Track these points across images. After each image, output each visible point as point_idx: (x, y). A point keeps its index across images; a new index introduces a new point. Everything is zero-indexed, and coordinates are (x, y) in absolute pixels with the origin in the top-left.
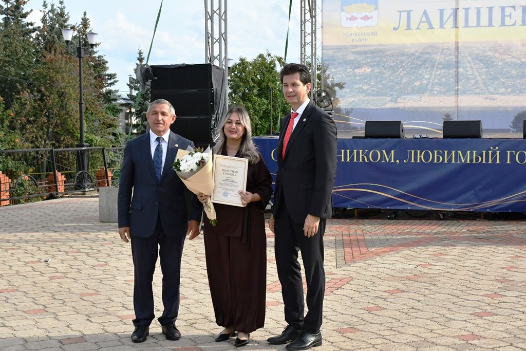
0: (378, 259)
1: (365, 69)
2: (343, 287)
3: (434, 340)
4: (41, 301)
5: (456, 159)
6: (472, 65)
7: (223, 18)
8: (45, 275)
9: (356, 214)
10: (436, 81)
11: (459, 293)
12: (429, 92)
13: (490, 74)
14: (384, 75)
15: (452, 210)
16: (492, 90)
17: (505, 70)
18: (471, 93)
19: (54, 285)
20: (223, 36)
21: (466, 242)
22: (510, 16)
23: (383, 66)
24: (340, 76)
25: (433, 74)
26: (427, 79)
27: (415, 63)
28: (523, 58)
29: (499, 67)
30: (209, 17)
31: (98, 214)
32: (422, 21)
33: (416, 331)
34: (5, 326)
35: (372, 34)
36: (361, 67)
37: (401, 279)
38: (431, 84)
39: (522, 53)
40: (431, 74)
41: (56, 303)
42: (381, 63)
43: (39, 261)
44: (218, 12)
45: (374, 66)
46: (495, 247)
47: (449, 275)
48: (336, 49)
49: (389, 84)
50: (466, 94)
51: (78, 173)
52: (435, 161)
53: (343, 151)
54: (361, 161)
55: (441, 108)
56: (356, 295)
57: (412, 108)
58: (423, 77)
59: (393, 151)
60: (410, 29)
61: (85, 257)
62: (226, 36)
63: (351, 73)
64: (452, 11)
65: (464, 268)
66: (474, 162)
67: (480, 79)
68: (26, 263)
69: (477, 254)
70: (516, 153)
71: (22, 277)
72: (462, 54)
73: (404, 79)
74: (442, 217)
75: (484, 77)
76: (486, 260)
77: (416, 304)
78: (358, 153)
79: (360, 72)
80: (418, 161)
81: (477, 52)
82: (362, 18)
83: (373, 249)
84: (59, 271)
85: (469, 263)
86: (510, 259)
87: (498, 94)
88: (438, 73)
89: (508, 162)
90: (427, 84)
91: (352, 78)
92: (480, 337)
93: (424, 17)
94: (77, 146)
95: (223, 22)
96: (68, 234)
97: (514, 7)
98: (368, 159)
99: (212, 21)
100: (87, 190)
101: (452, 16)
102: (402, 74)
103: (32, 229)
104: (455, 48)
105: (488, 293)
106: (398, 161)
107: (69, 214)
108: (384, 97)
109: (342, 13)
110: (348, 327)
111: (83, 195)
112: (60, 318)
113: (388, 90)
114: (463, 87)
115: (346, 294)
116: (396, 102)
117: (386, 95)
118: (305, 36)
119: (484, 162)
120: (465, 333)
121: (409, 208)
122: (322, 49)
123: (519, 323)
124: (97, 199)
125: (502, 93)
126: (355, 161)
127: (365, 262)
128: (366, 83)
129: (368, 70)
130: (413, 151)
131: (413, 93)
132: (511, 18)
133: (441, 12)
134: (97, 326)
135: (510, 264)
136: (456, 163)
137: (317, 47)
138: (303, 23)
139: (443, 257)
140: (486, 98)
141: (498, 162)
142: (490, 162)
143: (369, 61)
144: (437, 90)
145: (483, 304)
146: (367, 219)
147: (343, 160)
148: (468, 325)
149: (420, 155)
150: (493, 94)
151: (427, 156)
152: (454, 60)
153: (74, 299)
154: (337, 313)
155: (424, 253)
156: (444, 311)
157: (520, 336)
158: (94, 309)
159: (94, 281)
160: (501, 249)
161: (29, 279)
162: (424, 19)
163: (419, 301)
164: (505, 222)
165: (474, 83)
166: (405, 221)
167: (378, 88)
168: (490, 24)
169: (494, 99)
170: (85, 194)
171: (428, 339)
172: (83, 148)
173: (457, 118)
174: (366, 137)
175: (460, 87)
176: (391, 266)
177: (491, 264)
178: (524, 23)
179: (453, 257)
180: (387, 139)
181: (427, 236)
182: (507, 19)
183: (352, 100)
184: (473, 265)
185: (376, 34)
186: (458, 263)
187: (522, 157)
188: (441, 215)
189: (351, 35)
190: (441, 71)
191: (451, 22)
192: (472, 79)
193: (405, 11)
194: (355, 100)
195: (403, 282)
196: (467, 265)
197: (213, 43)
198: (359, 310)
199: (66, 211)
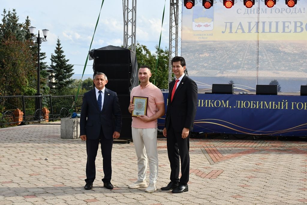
0: (231, 160)
1: (205, 54)
2: (221, 175)
4: (58, 180)
5: (263, 107)
6: (266, 53)
7: (134, 24)
8: (50, 167)
9: (206, 136)
10: (246, 62)
11: (285, 179)
12: (241, 68)
13: (277, 59)
14: (216, 58)
15: (261, 134)
16: (277, 68)
17: (285, 57)
18: (266, 70)
19: (58, 172)
20: (134, 34)
21: (273, 152)
22: (288, 27)
23: (216, 53)
24: (191, 58)
25: (244, 58)
27: (234, 52)
28: (295, 50)
29: (281, 55)
30: (126, 23)
33: (274, 197)
35: (210, 35)
36: (203, 53)
37: (250, 171)
38: (243, 64)
39: (294, 48)
40: (243, 58)
42: (215, 51)
43: (41, 159)
44: (131, 21)
45: (211, 53)
46: (291, 155)
47: (275, 169)
48: (190, 43)
49: (219, 63)
50: (263, 70)
51: (37, 111)
52: (252, 107)
53: (199, 100)
54: (209, 106)
55: (248, 77)
56: (230, 179)
57: (232, 77)
58: (239, 60)
59: (228, 101)
60: (232, 33)
61: (66, 158)
62: (135, 34)
63: (197, 57)
64: (255, 23)
66: (274, 108)
67: (270, 62)
68: (34, 160)
69: (284, 159)
70: (297, 104)
71: (37, 168)
72: (261, 48)
73: (228, 61)
74: (255, 139)
75: (273, 61)
76: (290, 161)
77: (265, 184)
78: (208, 102)
79: (203, 56)
80: (242, 107)
81: (269, 46)
82: (204, 26)
83: (225, 155)
84: (56, 164)
85: (282, 163)
86: (303, 161)
87: (280, 70)
88: (247, 57)
89: (293, 108)
90: (241, 64)
91: (198, 59)
94: (36, 95)
95: (134, 27)
97: (290, 22)
98: (214, 105)
99: (127, 26)
100: (41, 120)
101: (255, 26)
102: (226, 58)
103: (24, 141)
104: (257, 44)
105: (301, 178)
106: (230, 107)
108: (216, 71)
109: (193, 22)
110: (236, 195)
111: (39, 123)
113: (219, 67)
114: (261, 66)
117: (217, 69)
118: (172, 35)
119: (279, 108)
120: (301, 199)
121: (236, 133)
122: (181, 43)
125: (283, 70)
126: (206, 106)
127: (225, 162)
128: (206, 62)
129: (207, 55)
130: (239, 102)
131: (232, 69)
132: (288, 28)
133: (250, 23)
135: (305, 164)
136: (263, 109)
137: (178, 42)
138: (171, 27)
139: (266, 160)
140: (274, 73)
141: (287, 108)
142: (282, 108)
143: (208, 50)
144: (246, 68)
145: (302, 184)
146: (213, 139)
147: (199, 106)
148: (299, 194)
149: (243, 103)
150: (278, 70)
151: (247, 104)
152: (256, 51)
153: (76, 179)
154: (226, 188)
155: (256, 157)
156: (283, 188)
160: (295, 156)
161: (42, 169)
162: (239, 27)
163: (266, 182)
164: (291, 142)
165: (267, 64)
166: (235, 141)
167: (212, 66)
168: (277, 31)
169: (278, 73)
171: (282, 201)
172: (40, 96)
173: (257, 83)
174: (213, 93)
175: (259, 66)
176: (240, 164)
177: (294, 164)
178: (295, 31)
179: (272, 160)
180: (225, 95)
181: (251, 148)
182: (286, 29)
183: (197, 72)
184: (285, 164)
185: (212, 35)
186: (276, 163)
187: (300, 106)
188: (254, 137)
189: (198, 35)
190: (249, 57)
191: (255, 29)
192: (266, 61)
193: (228, 22)
194: (199, 72)
195: (252, 172)
196: (281, 164)
197: (127, 38)
198: (237, 187)
199: (37, 132)
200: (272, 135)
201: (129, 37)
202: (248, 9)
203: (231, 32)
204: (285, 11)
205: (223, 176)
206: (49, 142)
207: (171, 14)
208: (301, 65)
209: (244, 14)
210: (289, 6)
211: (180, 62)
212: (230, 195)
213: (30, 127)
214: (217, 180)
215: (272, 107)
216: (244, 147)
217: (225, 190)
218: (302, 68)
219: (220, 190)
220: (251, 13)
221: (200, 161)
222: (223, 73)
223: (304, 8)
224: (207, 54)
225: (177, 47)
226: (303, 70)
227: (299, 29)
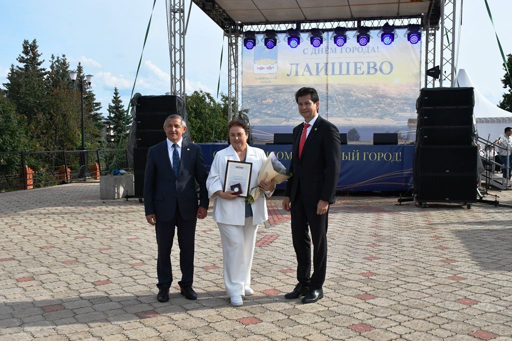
1: (269, 100)
2: (275, 241)
3: (347, 277)
4: (73, 254)
6: (337, 98)
7: (183, 66)
8: (71, 236)
11: (350, 244)
13: (348, 105)
14: (281, 104)
16: (349, 114)
17: (357, 102)
18: (336, 117)
19: (78, 243)
20: (183, 78)
22: (360, 68)
23: (281, 99)
24: (253, 105)
28: (368, 94)
29: (353, 100)
30: (173, 65)
31: (99, 194)
32: (305, 70)
34: (51, 273)
35: (274, 78)
36: (267, 99)
39: (368, 92)
41: (84, 255)
42: (279, 97)
43: (65, 226)
44: (179, 62)
45: (275, 98)
47: (340, 232)
48: (251, 88)
49: (284, 110)
50: (333, 117)
51: (81, 167)
56: (285, 246)
60: (298, 76)
61: (96, 223)
63: (260, 103)
64: (324, 64)
65: (348, 228)
67: (341, 108)
68: (56, 228)
69: (353, 218)
70: (369, 154)
71: (56, 238)
72: (330, 92)
75: (344, 106)
76: (359, 222)
79: (266, 103)
81: (339, 90)
82: (267, 68)
83: (286, 216)
84: (80, 233)
85: (349, 224)
86: (374, 221)
87: (353, 117)
89: (364, 160)
91: (261, 106)
92: (375, 274)
94: (80, 149)
95: (182, 69)
97: (363, 63)
99: (175, 68)
100: (87, 178)
101: (324, 68)
103: (55, 204)
104: (326, 88)
105: (369, 244)
107: (78, 194)
109: (255, 64)
110: (287, 268)
111: (85, 181)
112: (89, 266)
113: (284, 114)
114: (330, 112)
115: (278, 246)
117: (282, 117)
118: (231, 79)
119: (349, 159)
120: (365, 272)
122: (242, 88)
123: (397, 264)
124: (99, 184)
125: (355, 116)
128: (269, 109)
132: (361, 70)
133: (318, 65)
134: (117, 271)
135: (376, 224)
137: (239, 86)
138: (230, 70)
140: (345, 120)
141: (358, 159)
142: (353, 159)
143: (272, 95)
145: (369, 252)
148: (364, 266)
153: (95, 252)
154: (277, 259)
156: (346, 257)
157: (401, 273)
158: (112, 259)
159: (106, 239)
160: (366, 215)
161: (60, 239)
162: (307, 69)
164: (363, 198)
165: (338, 110)
167: (277, 113)
168: (348, 73)
169: (350, 120)
171: (342, 276)
172: (85, 151)
174: (275, 143)
177: (363, 224)
178: (369, 73)
180: (288, 145)
182: (358, 70)
183: (260, 120)
184: (352, 225)
185: (276, 78)
186: (343, 224)
187: (373, 157)
189: (260, 79)
191: (323, 72)
192: (337, 107)
193: (294, 64)
194: (262, 121)
197: (175, 83)
198: (290, 257)
199: (76, 192)
200: (341, 190)
201: (177, 81)
202: (315, 49)
204: (357, 50)
205: (277, 243)
207: (229, 56)
208: (376, 111)
209: (312, 54)
210: (361, 45)
212: (278, 270)
214: (269, 248)
217: (274, 262)
218: (376, 114)
219: (269, 262)
220: (319, 53)
222: (288, 122)
223: (378, 47)
224: (271, 100)
225: (237, 92)
226: (377, 116)
227: (372, 71)
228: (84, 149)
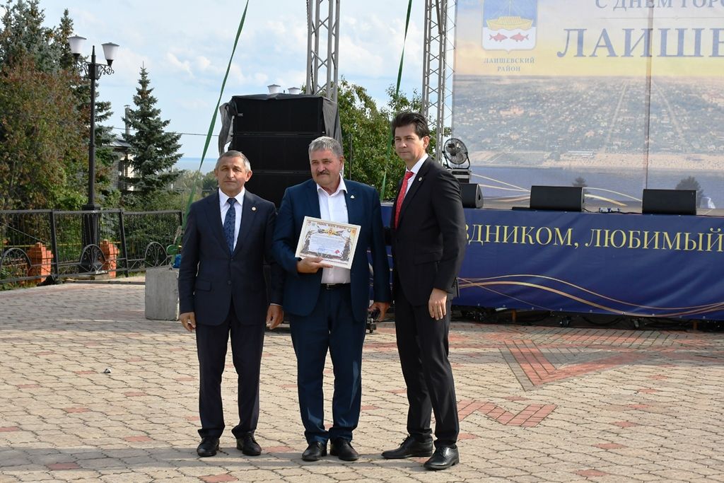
0: (575, 380)
1: (515, 110)
2: (550, 416)
4: (135, 425)
5: (660, 244)
6: (670, 109)
7: (334, 32)
8: (115, 390)
9: (514, 318)
10: (617, 131)
11: (715, 429)
12: (606, 146)
13: (696, 125)
14: (542, 120)
15: (653, 315)
16: (697, 147)
17: (716, 118)
18: (666, 151)
19: (136, 405)
20: (333, 58)
21: (684, 361)
23: (542, 108)
25: (614, 120)
26: (603, 127)
27: (588, 105)
29: (708, 115)
30: (313, 29)
32: (600, 44)
34: (108, 457)
35: (527, 61)
36: (510, 107)
37: (625, 408)
38: (609, 136)
40: (610, 121)
41: (160, 428)
42: (538, 102)
43: (93, 371)
44: (326, 23)
45: (528, 106)
47: (689, 405)
48: (475, 80)
49: (549, 133)
50: (660, 151)
51: (86, 248)
52: (631, 246)
53: (498, 227)
54: (523, 242)
55: (623, 170)
56: (574, 428)
57: (581, 168)
58: (599, 125)
59: (570, 230)
60: (583, 56)
61: (156, 368)
62: (336, 56)
63: (495, 116)
64: (643, 32)
65: (704, 396)
66: (686, 248)
67: (680, 131)
68: (77, 374)
69: (712, 378)
71: (84, 393)
72: (656, 95)
73: (571, 128)
74: (637, 326)
75: (686, 128)
77: (663, 441)
78: (520, 231)
79: (507, 115)
80: (606, 245)
81: (677, 92)
82: (513, 38)
83: (562, 367)
84: (131, 385)
85: (706, 389)
87: (705, 152)
88: (620, 120)
90: (604, 136)
91: (496, 123)
93: (602, 39)
94: (84, 208)
95: (333, 38)
96: (111, 335)
98: (534, 239)
99: (317, 36)
100: (97, 272)
101: (643, 40)
102: (568, 120)
103: (53, 326)
104: (646, 85)
106: (576, 244)
107: (91, 306)
108: (542, 152)
109: (485, 29)
110: (587, 468)
111: (92, 279)
113: (548, 142)
114: (655, 141)
115: (559, 426)
116: (558, 159)
117: (543, 149)
118: (429, 61)
119: (700, 249)
121: (591, 311)
122: (454, 80)
125: (712, 152)
126: (515, 242)
127: (561, 384)
128: (515, 131)
129: (517, 112)
130: (599, 231)
131: (583, 147)
133: (628, 32)
136: (660, 250)
137: (446, 77)
138: (427, 41)
139: (666, 380)
140: (689, 159)
141: (720, 250)
142: (709, 249)
143: (521, 99)
144: (617, 145)
146: (530, 325)
147: (497, 241)
149: (609, 236)
150: (698, 152)
151: (618, 239)
152: (644, 102)
153: (180, 424)
154: (563, 451)
155: (641, 373)
156: (709, 452)
161: (96, 395)
162: (603, 42)
163: (666, 438)
165: (672, 136)
166: (586, 330)
167: (532, 139)
168: (698, 53)
169: (699, 160)
170: (94, 279)
172: (94, 212)
173: (645, 185)
174: (532, 208)
175: (650, 141)
176: (599, 391)
179: (680, 381)
180: (562, 212)
181: (627, 350)
183: (493, 154)
184: (713, 392)
185: (532, 61)
186: (691, 389)
188: (636, 322)
189: (496, 61)
190: (625, 118)
191: (641, 48)
192: (668, 129)
193: (575, 30)
194: (498, 155)
195: (628, 412)
196: (705, 391)
197: (317, 67)
198: (591, 448)
199: (85, 302)
200: (681, 317)
201: (320, 63)
203: (580, 54)
205: (556, 421)
206: (116, 328)
207: (428, 8)
209: (615, 8)
211: (412, 126)
212: (572, 470)
213: (70, 289)
214: (540, 429)
215: (682, 246)
216: (611, 346)
217: (560, 456)
219: (548, 455)
220: (631, 6)
221: (497, 381)
224: (519, 110)
225: (443, 90)
228: (93, 208)
